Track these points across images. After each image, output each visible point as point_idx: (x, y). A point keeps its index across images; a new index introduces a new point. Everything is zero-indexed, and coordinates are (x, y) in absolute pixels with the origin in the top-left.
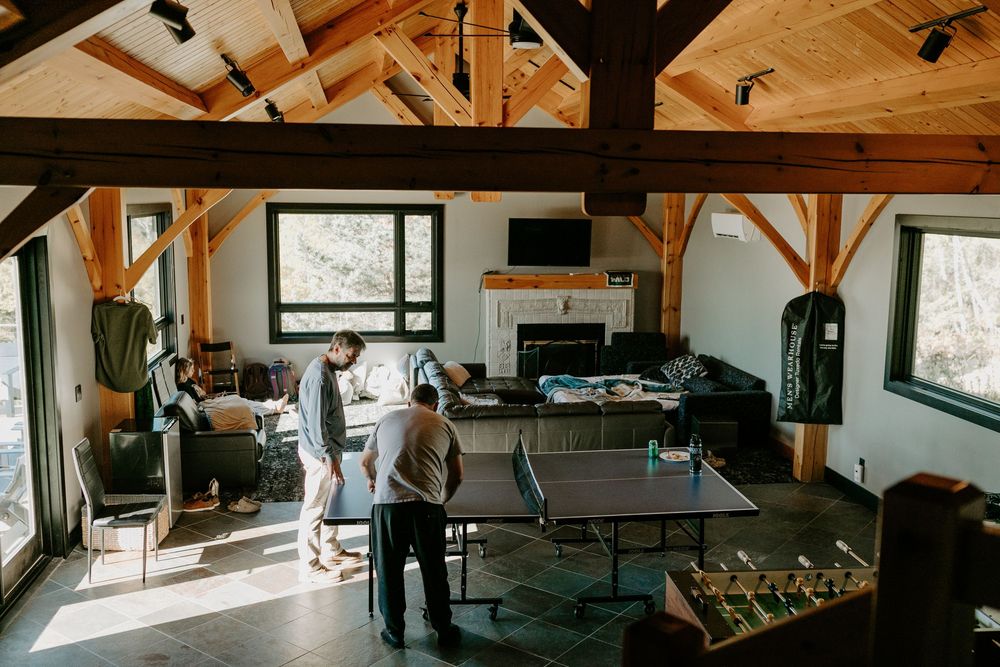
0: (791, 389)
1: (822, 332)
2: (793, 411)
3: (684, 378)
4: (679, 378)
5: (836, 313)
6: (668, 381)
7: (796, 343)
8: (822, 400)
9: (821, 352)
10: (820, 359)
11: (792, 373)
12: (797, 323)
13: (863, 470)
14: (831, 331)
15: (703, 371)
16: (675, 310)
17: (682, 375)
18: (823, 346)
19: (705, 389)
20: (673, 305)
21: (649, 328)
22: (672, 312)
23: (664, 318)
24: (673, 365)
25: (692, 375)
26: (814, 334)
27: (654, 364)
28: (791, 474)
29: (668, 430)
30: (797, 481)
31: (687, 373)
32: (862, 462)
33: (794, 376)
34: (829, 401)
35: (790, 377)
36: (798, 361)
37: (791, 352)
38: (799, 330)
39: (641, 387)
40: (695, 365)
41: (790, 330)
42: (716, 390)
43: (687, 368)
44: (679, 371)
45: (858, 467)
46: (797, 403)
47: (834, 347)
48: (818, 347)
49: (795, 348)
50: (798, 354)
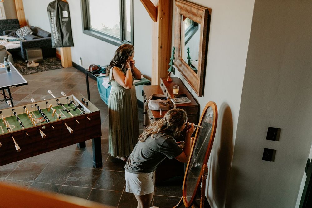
0: (55, 36)
1: (62, 15)
2: (57, 44)
3: (24, 36)
4: (22, 35)
5: (66, 7)
6: (18, 37)
7: (54, 19)
8: (66, 39)
9: (63, 22)
10: (63, 24)
11: (54, 30)
12: (53, 12)
13: (82, 61)
14: (65, 14)
15: (31, 32)
16: (22, 10)
17: (23, 34)
18: (63, 20)
19: (30, 39)
20: (20, 8)
21: (13, 17)
22: (21, 11)
23: (18, 13)
24: (20, 31)
25: (27, 34)
26: (59, 15)
27: (13, 31)
28: (61, 65)
29: (9, 56)
30: (63, 67)
31: (25, 33)
32: (81, 59)
33: (55, 31)
34: (69, 39)
35: (54, 32)
36: (55, 25)
37: (53, 22)
38: (54, 14)
39: (6, 40)
40: (28, 30)
41: (51, 14)
42: (34, 39)
43: (25, 31)
44: (22, 33)
45: (80, 61)
46: (58, 41)
47: (67, 20)
48: (62, 20)
49: (54, 21)
50: (55, 23)
